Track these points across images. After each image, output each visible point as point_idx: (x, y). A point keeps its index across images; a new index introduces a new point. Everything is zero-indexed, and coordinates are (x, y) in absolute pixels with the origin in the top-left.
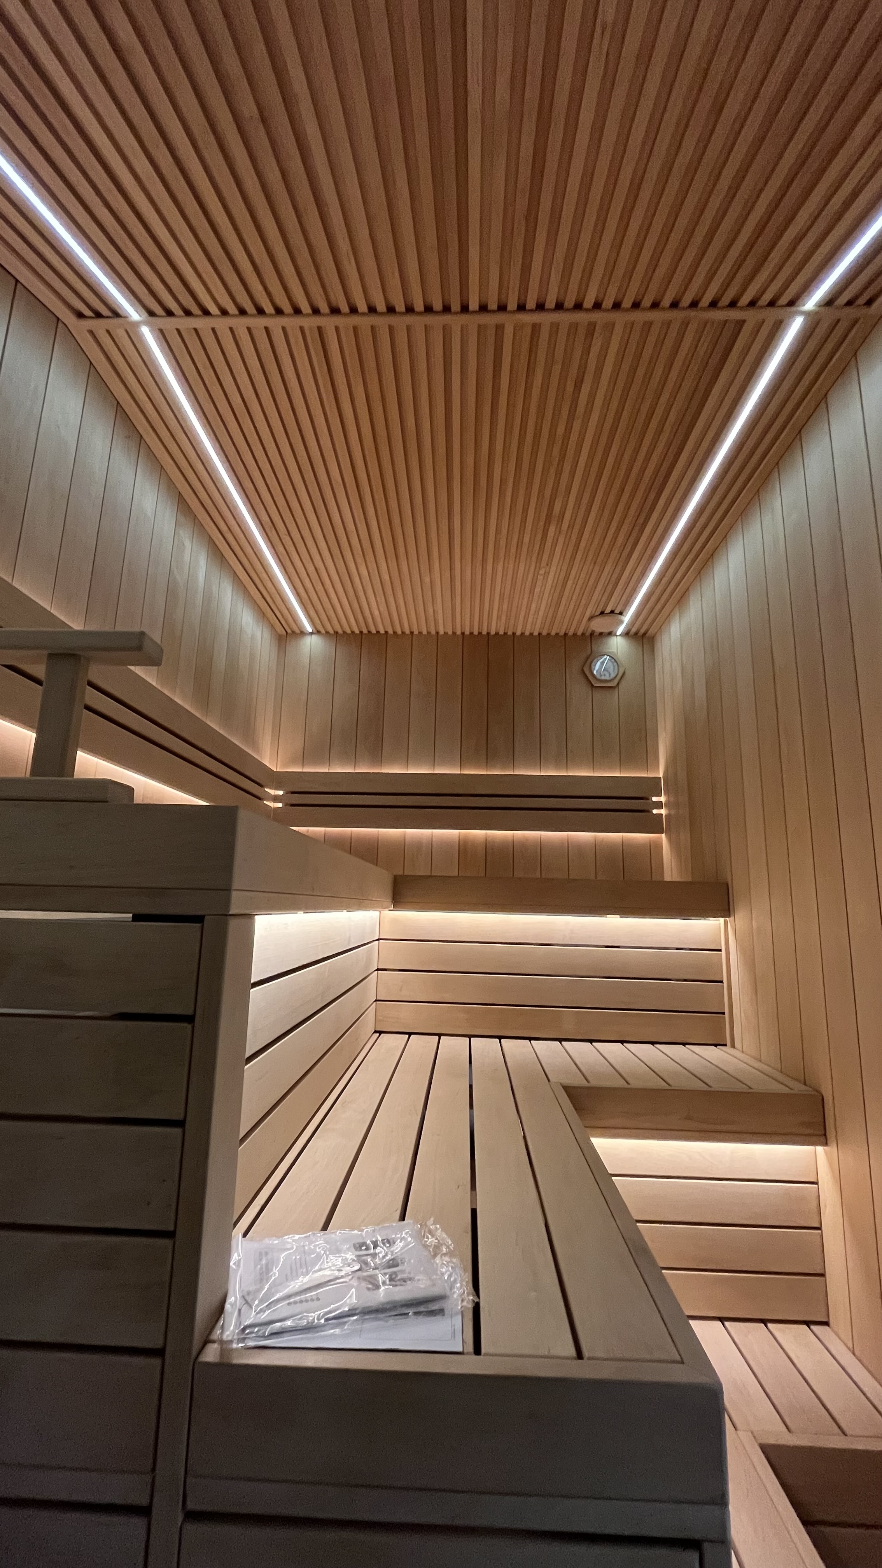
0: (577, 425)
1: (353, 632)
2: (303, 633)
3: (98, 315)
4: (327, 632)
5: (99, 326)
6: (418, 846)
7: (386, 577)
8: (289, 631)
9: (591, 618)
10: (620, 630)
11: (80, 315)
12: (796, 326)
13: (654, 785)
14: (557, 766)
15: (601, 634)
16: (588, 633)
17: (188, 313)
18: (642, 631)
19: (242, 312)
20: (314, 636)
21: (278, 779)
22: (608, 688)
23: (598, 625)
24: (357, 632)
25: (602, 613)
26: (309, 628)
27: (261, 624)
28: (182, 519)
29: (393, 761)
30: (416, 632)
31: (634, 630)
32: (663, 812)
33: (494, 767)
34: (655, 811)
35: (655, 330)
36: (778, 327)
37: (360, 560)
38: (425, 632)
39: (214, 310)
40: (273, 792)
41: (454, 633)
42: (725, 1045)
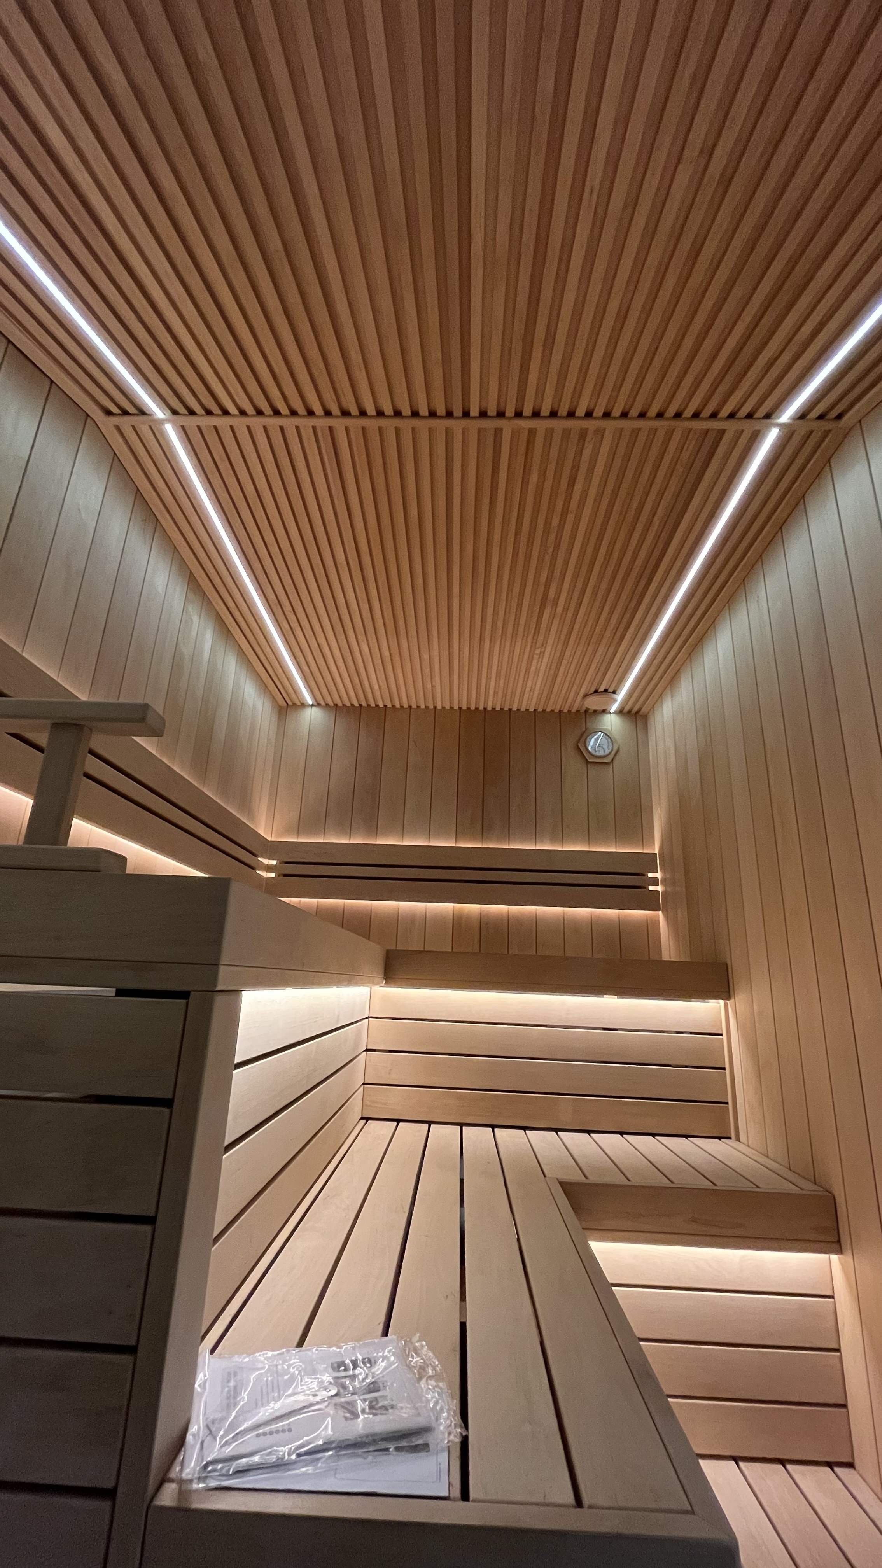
0: (571, 518)
1: (352, 705)
2: (303, 705)
3: (125, 413)
4: (327, 705)
5: (125, 422)
6: (412, 919)
7: (386, 654)
8: (290, 703)
9: (586, 696)
10: (614, 708)
11: (108, 413)
12: (772, 436)
13: (649, 861)
14: (553, 840)
15: (595, 711)
16: (583, 710)
17: (209, 413)
18: (636, 709)
19: (260, 413)
20: (315, 710)
21: (271, 849)
22: (602, 763)
23: (592, 703)
24: (356, 705)
25: (596, 691)
26: (310, 701)
27: (262, 696)
28: (191, 596)
29: (388, 832)
30: (414, 706)
31: (627, 709)
32: (659, 888)
33: (489, 839)
34: (651, 888)
35: (642, 437)
36: (755, 438)
37: (361, 637)
38: (423, 706)
39: (233, 410)
40: (266, 862)
41: (452, 708)
42: (730, 1138)
